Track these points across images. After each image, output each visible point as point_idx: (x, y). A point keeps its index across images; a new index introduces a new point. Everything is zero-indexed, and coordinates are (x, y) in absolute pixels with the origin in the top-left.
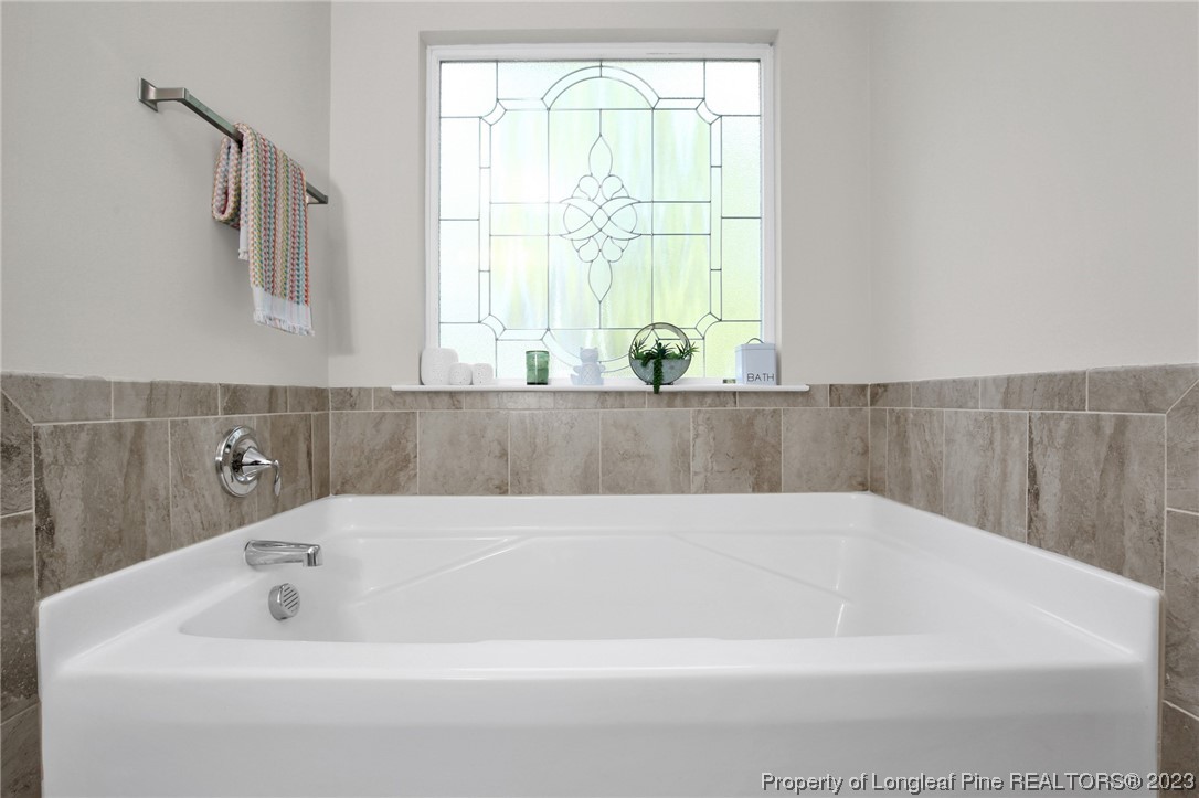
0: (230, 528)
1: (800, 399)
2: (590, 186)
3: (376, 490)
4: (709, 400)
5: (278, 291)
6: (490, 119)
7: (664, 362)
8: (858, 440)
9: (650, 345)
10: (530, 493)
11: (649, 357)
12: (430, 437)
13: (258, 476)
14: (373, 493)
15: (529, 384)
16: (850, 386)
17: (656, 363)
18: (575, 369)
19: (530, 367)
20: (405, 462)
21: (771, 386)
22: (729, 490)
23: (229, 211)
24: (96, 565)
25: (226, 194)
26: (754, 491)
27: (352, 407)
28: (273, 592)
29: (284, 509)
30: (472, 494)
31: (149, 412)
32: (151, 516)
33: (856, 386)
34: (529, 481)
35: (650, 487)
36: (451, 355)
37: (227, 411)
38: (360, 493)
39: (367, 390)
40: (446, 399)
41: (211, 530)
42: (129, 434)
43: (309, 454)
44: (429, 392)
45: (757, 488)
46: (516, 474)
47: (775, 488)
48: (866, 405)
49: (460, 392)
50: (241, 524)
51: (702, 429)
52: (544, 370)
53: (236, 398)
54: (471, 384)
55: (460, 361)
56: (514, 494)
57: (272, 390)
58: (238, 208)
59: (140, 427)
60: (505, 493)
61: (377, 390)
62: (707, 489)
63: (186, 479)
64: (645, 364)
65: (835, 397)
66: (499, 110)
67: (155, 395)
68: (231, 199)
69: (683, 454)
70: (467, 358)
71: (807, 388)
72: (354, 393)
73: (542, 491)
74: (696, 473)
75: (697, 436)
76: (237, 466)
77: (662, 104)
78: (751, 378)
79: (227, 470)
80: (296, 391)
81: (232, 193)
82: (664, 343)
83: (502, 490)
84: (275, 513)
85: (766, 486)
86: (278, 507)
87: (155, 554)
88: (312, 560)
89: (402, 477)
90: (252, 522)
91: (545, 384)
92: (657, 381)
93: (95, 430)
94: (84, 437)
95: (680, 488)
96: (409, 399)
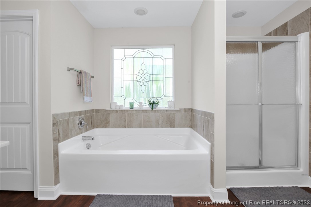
0: (80, 134)
1: (178, 111)
2: (141, 72)
3: (103, 127)
4: (162, 111)
5: (87, 95)
6: (123, 59)
7: (154, 104)
8: (189, 119)
9: (152, 101)
10: (130, 128)
11: (151, 103)
12: (112, 118)
13: (84, 126)
14: (102, 128)
15: (130, 108)
16: (187, 109)
17: (152, 104)
18: (138, 105)
19: (130, 105)
20: (108, 122)
21: (173, 109)
22: (166, 127)
23: (79, 84)
24: (64, 139)
25: (79, 81)
26: (170, 127)
27: (99, 112)
28: (87, 144)
29: (88, 131)
30: (120, 128)
31: (69, 117)
32: (70, 132)
33: (189, 109)
34: (130, 126)
35: (151, 127)
36: (116, 103)
37: (79, 115)
38: (100, 128)
39: (101, 110)
40: (115, 111)
41: (77, 134)
42: (67, 120)
43: (91, 121)
44: (112, 110)
45: (171, 127)
46: (127, 124)
47: (174, 127)
48: (190, 112)
49: (118, 110)
50: (81, 133)
51: (161, 116)
52: (133, 106)
53: (80, 113)
54: (120, 108)
55: (118, 104)
56: (127, 128)
57: (86, 111)
58: (81, 83)
59: (68, 119)
60: (126, 128)
61: (103, 109)
62: (162, 127)
63: (74, 127)
64: (150, 105)
65: (185, 111)
66: (125, 58)
67: (70, 114)
68: (80, 82)
69: (157, 121)
70: (119, 104)
71: (179, 109)
72: (99, 110)
73: (132, 127)
74: (160, 124)
75: (160, 118)
76: (81, 124)
77: (154, 56)
78: (169, 107)
79: (79, 124)
80: (89, 110)
81: (80, 81)
82: (154, 101)
83: (125, 127)
84: (86, 131)
85: (172, 127)
86: (87, 130)
87: (70, 138)
88: (93, 139)
89: (107, 125)
90: (83, 133)
91: (133, 108)
92: (152, 108)
93: (63, 120)
94: (62, 121)
95: (157, 127)
96: (109, 111)
